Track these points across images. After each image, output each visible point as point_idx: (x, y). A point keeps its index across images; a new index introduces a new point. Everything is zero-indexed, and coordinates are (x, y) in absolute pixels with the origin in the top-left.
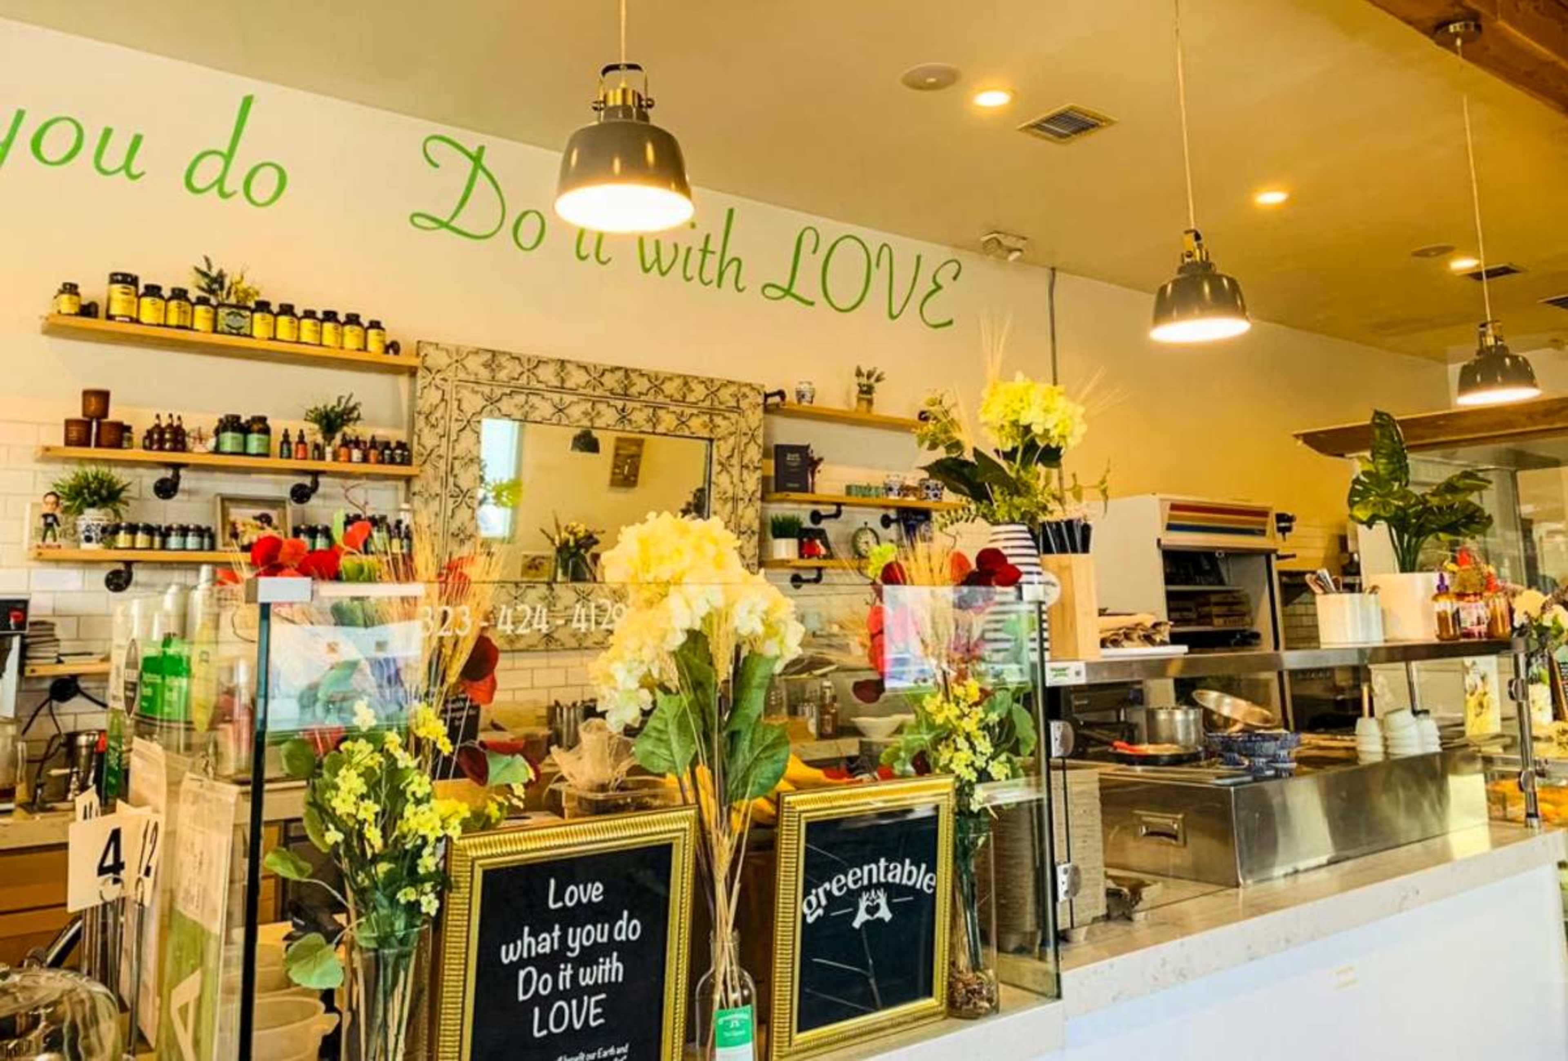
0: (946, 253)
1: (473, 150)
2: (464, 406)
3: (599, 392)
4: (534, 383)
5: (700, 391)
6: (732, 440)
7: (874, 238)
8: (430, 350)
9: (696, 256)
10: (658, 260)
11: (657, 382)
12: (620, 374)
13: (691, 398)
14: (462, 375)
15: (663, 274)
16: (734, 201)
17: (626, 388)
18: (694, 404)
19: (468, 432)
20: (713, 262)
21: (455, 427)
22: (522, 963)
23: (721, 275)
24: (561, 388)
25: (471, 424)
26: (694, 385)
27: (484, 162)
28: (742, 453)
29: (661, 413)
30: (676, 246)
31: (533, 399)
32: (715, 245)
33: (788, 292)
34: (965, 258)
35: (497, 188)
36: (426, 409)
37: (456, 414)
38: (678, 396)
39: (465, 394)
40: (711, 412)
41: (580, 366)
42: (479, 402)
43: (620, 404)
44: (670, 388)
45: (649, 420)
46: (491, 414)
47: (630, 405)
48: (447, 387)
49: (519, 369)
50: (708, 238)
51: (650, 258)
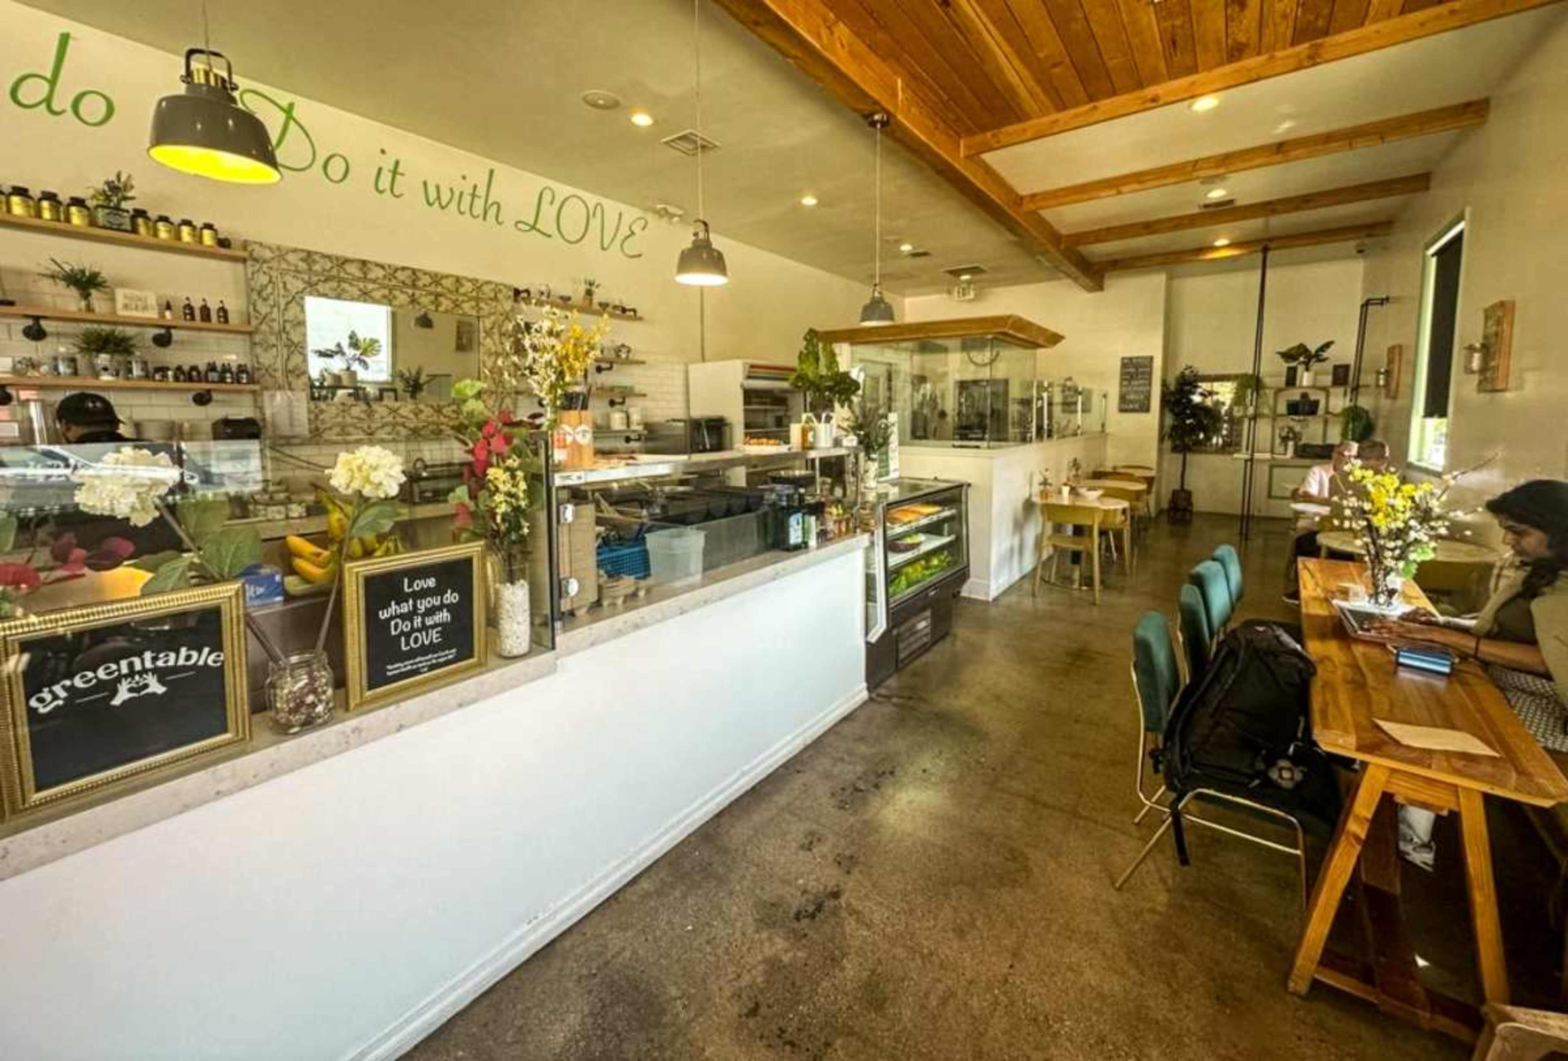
0: (636, 213)
1: (285, 104)
2: (289, 286)
3: (394, 282)
4: (342, 275)
5: (468, 287)
6: (493, 318)
7: (592, 199)
8: (257, 247)
9: (467, 199)
10: (439, 198)
11: (436, 279)
12: (409, 272)
13: (462, 290)
14: (284, 266)
15: (443, 208)
16: (495, 165)
17: (414, 281)
18: (465, 295)
19: (293, 304)
20: (479, 204)
21: (283, 302)
22: (392, 618)
23: (485, 213)
24: (365, 279)
25: (297, 300)
26: (464, 282)
27: (295, 114)
28: (500, 327)
29: (441, 299)
30: (451, 190)
31: (345, 286)
32: (481, 191)
33: (533, 227)
34: (650, 217)
35: (307, 135)
36: (258, 287)
37: (282, 291)
38: (453, 288)
39: (288, 279)
40: (477, 299)
41: (378, 265)
42: (301, 285)
43: (410, 292)
44: (446, 283)
45: (432, 303)
46: (311, 294)
47: (417, 293)
48: (274, 273)
49: (329, 265)
50: (475, 187)
51: (433, 196)
